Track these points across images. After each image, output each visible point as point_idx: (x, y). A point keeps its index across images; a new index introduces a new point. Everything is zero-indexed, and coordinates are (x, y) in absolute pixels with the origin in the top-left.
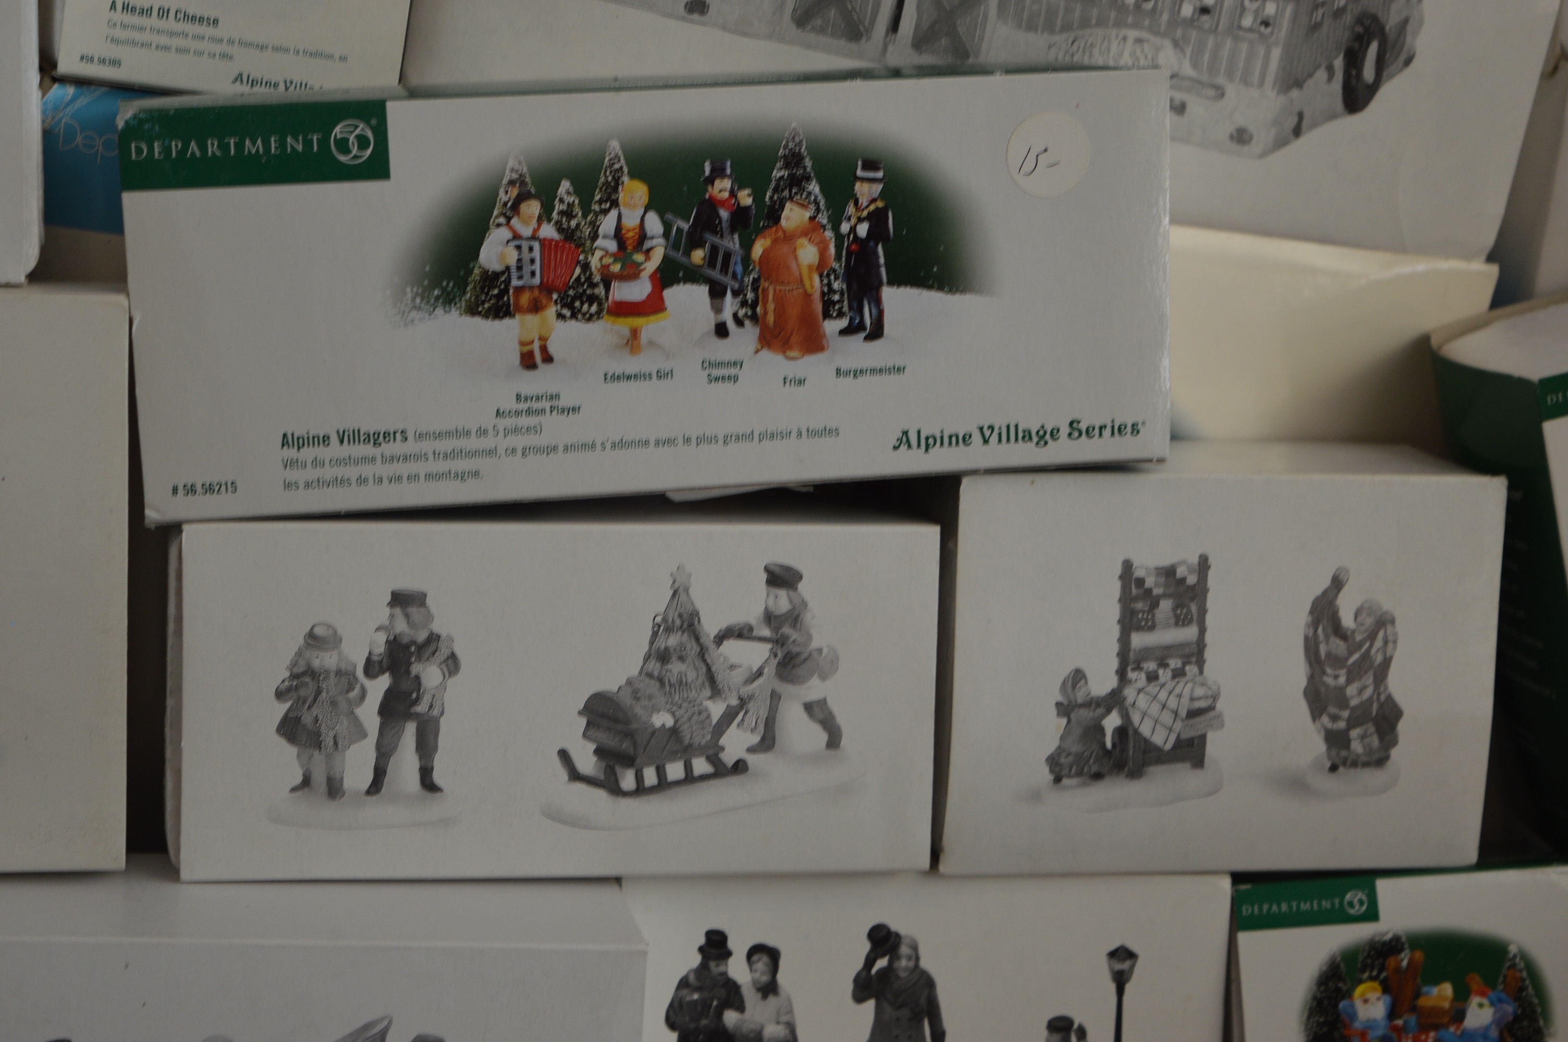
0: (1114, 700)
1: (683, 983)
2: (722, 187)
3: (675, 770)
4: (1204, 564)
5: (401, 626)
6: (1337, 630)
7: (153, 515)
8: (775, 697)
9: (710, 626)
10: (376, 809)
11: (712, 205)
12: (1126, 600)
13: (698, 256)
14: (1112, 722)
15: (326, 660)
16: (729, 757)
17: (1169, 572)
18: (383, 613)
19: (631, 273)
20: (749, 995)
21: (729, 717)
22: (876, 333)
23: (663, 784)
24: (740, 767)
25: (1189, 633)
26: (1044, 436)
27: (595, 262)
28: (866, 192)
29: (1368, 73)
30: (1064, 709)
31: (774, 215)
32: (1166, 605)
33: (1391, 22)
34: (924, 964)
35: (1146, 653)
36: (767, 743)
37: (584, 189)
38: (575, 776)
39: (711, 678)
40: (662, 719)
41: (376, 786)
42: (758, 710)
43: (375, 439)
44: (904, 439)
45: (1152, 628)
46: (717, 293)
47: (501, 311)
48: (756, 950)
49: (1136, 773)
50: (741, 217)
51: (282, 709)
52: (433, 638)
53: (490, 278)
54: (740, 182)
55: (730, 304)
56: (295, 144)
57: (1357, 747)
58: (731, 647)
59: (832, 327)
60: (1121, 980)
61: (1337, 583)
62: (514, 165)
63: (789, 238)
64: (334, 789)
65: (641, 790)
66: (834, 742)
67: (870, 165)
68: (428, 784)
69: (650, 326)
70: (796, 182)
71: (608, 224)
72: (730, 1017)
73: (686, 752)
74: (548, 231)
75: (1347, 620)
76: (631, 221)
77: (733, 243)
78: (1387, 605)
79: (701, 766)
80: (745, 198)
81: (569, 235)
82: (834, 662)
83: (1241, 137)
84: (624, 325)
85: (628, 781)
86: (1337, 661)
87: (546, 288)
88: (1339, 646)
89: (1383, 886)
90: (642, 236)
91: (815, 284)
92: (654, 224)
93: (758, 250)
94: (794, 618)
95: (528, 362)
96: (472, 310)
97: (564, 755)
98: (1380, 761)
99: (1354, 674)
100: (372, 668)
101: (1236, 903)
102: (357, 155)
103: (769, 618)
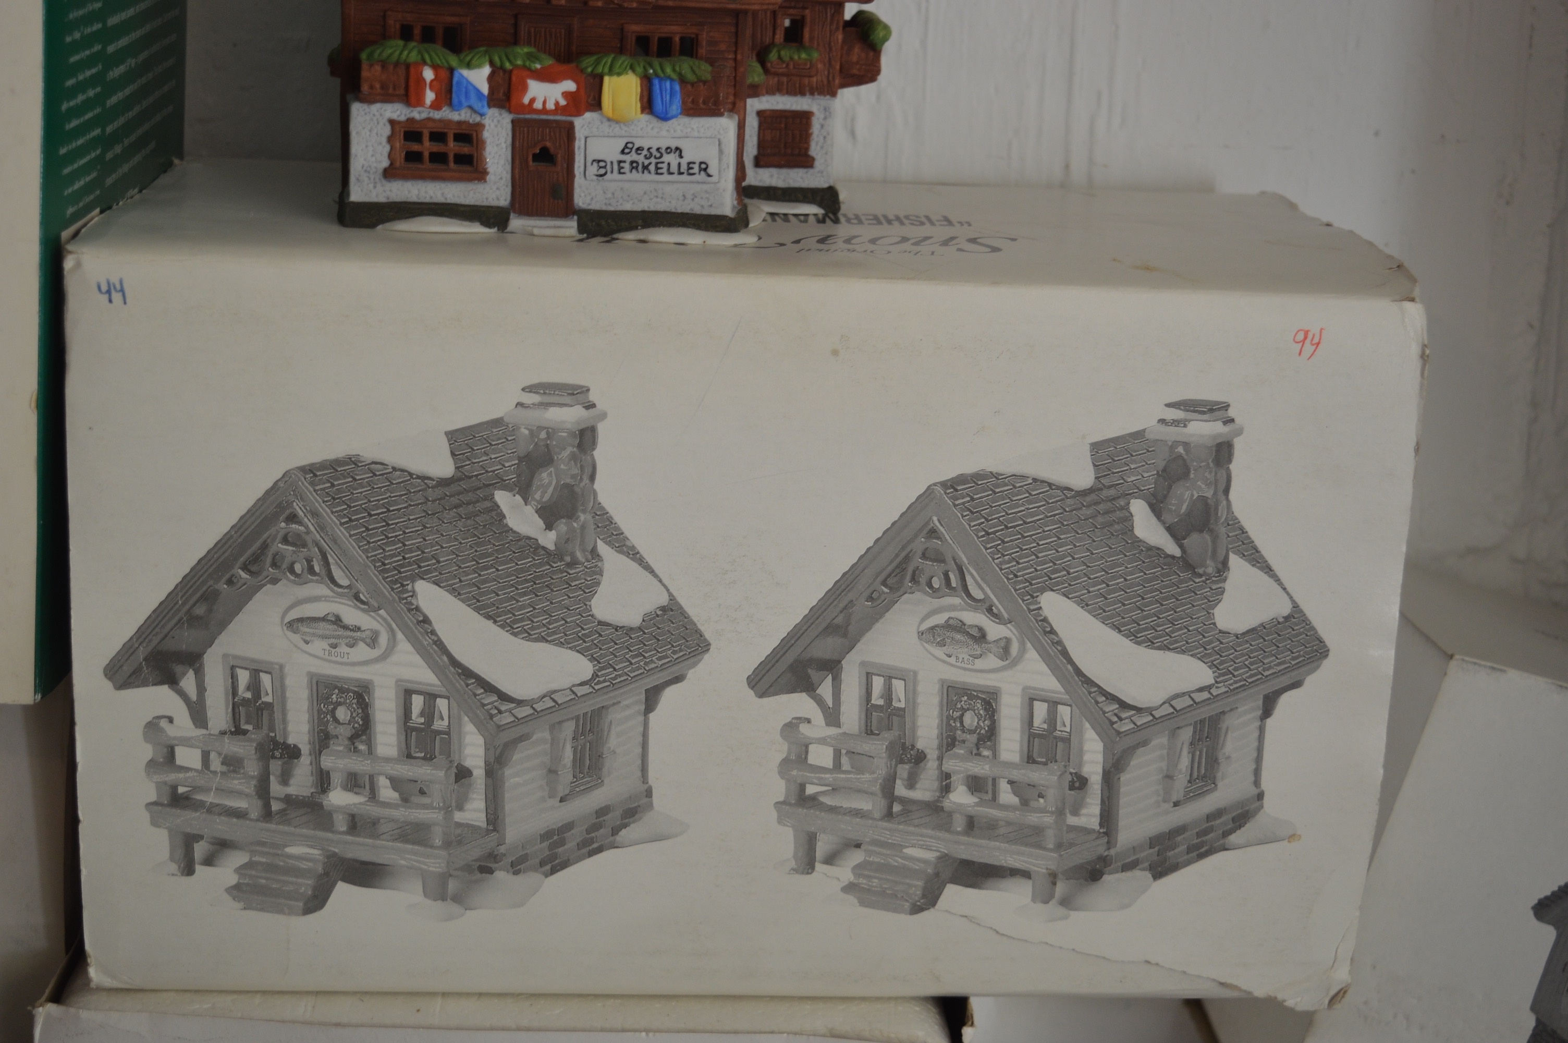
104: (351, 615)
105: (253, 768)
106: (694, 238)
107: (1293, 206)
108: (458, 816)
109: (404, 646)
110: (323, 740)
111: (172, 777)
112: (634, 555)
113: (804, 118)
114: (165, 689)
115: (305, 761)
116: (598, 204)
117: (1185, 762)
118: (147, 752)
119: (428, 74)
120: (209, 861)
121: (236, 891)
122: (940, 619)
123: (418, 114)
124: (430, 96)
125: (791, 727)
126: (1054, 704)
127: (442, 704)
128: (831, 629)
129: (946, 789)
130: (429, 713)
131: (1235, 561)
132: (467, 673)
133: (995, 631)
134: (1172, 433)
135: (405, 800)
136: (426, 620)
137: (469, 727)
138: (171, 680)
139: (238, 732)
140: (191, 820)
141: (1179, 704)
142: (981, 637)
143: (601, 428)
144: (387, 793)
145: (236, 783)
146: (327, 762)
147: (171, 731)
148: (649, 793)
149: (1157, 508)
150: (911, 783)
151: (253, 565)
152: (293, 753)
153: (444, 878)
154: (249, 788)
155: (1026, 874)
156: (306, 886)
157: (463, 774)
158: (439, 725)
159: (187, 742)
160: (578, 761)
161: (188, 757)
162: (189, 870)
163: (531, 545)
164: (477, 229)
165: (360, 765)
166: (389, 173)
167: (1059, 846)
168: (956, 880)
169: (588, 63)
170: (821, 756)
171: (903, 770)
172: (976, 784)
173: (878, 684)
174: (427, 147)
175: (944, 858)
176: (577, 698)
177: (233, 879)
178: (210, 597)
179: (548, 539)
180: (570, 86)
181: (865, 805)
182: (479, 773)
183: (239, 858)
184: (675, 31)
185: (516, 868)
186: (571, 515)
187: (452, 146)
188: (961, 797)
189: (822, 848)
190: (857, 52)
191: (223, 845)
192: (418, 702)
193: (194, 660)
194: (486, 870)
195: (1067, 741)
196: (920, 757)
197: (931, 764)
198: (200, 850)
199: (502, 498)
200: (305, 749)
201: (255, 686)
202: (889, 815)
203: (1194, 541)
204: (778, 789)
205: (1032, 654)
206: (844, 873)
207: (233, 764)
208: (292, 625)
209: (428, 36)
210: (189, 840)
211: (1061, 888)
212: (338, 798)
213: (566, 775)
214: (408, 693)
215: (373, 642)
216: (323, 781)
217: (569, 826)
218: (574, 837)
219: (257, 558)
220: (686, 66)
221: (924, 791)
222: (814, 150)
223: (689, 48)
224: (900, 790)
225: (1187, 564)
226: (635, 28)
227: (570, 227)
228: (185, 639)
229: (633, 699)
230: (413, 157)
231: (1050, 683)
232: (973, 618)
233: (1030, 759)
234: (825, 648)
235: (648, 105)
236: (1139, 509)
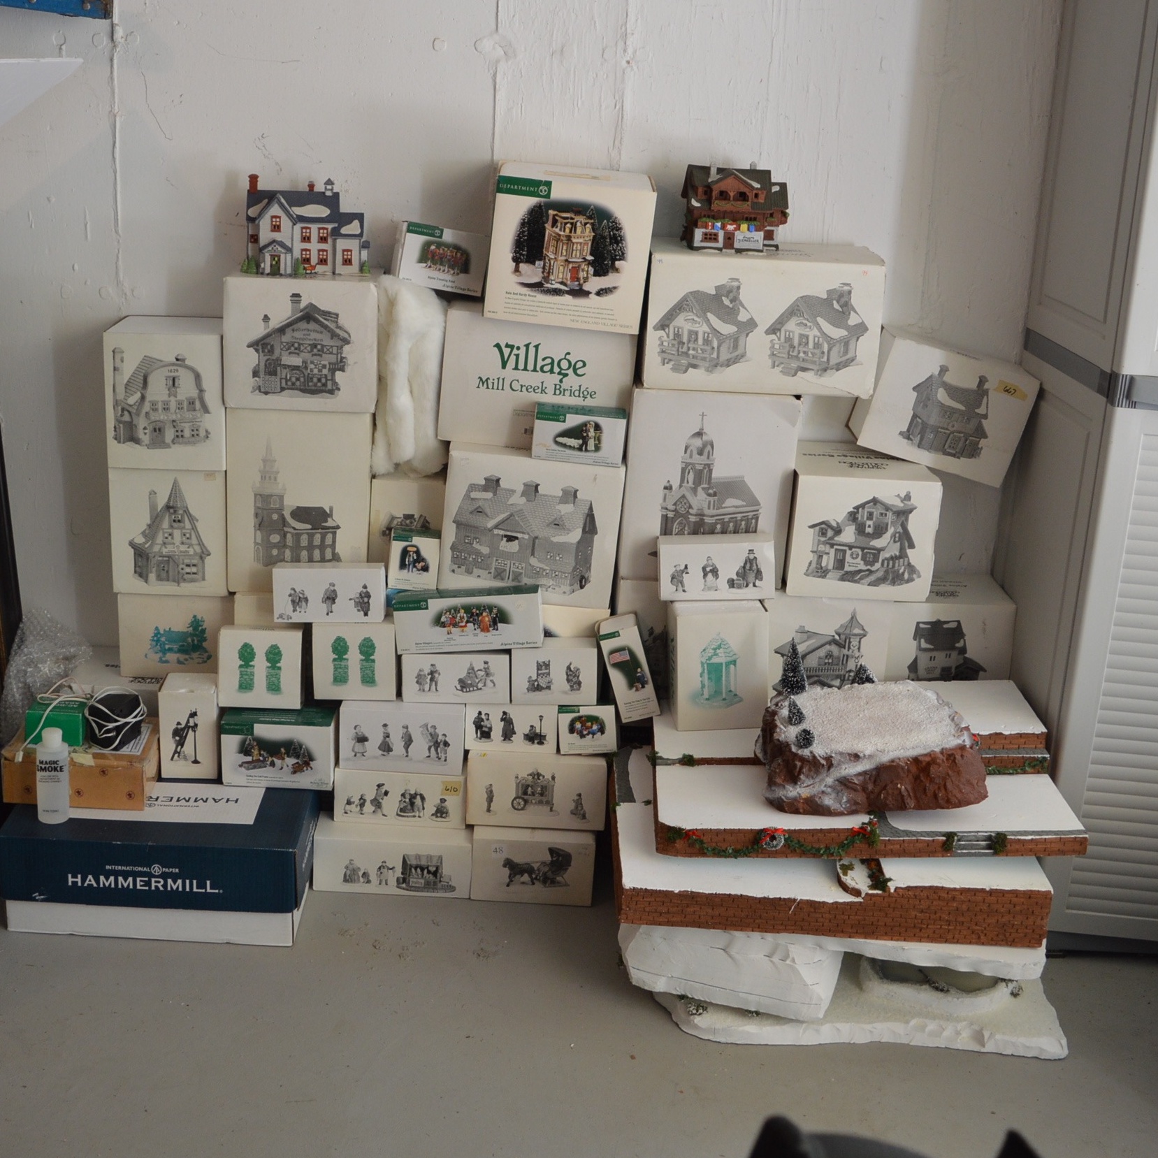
0: (536, 680)
1: (475, 718)
2: (474, 610)
3: (471, 689)
4: (549, 661)
5: (432, 669)
6: (571, 671)
7: (399, 653)
8: (486, 679)
9: (476, 669)
10: (429, 693)
11: (473, 613)
12: (537, 666)
13: (471, 619)
14: (536, 683)
15: (422, 673)
16: (479, 687)
17: (544, 662)
18: (430, 667)
19: (462, 622)
20: (485, 720)
21: (479, 682)
22: (497, 630)
23: (470, 691)
24: (481, 689)
25: (547, 671)
26: (523, 644)
27: (457, 620)
28: (495, 611)
29: (583, 583)
30: (529, 681)
31: (482, 614)
32: (543, 667)
33: (586, 576)
34: (511, 717)
35: (541, 674)
36: (485, 685)
37: (455, 610)
38: (457, 689)
39: (476, 676)
40: (469, 682)
41: (429, 690)
42: (483, 681)
43: (428, 644)
44: (502, 644)
45: (541, 670)
46: (474, 624)
47: (444, 627)
48: (486, 714)
49: (540, 691)
50: (477, 614)
51: (416, 680)
52: (437, 671)
53: (443, 623)
54: (477, 609)
55: (476, 626)
56: (416, 605)
57: (575, 687)
58: (479, 672)
59: (491, 629)
60: (541, 720)
61: (570, 664)
62: (445, 608)
63: (484, 617)
64: (424, 690)
65: (467, 692)
66: (494, 685)
67: (495, 607)
68: (437, 690)
69: (465, 629)
70: (485, 610)
71: (459, 615)
72: (482, 723)
73: (473, 686)
74: (450, 616)
75: (572, 669)
76: (462, 615)
77: (476, 618)
78: (579, 667)
79: (475, 688)
80: (478, 612)
81: (453, 617)
82: (494, 674)
83: (564, 593)
84: (462, 629)
85: (465, 690)
86: (571, 675)
87: (450, 624)
88: (571, 673)
89: (581, 708)
90: (463, 617)
91: (488, 623)
92: (465, 615)
93: (480, 618)
94: (488, 668)
95: (448, 634)
96: (440, 627)
97: (456, 687)
98: (579, 690)
99: (574, 677)
100: (428, 674)
101: (559, 709)
102: (424, 607)
103: (484, 668)
104: (696, 319)
105: (677, 346)
106: (756, 253)
107: (868, 249)
108: (712, 356)
109: (705, 324)
110: (689, 341)
111: (662, 347)
112: (746, 309)
113: (773, 231)
114: (662, 331)
115: (686, 345)
116: (738, 247)
117: (842, 349)
118: (659, 342)
119: (710, 224)
120: (667, 363)
121: (672, 369)
122: (799, 322)
123: (707, 231)
124: (710, 228)
125: (772, 341)
126: (819, 338)
127: (710, 335)
128: (780, 323)
129: (799, 353)
130: (708, 337)
131: (851, 312)
132: (715, 330)
133: (809, 324)
134: (841, 289)
135: (703, 352)
136: (709, 320)
137: (715, 340)
138: (664, 330)
139: (674, 339)
140: (665, 355)
141: (842, 338)
142: (806, 325)
143: (741, 286)
144: (700, 351)
145: (673, 349)
146: (690, 345)
147: (663, 339)
148: (746, 353)
149: (838, 302)
150: (793, 352)
151: (680, 309)
152: (684, 343)
153: (709, 367)
154: (676, 349)
155: (813, 370)
156: (684, 368)
157: (713, 348)
158: (710, 339)
159: (666, 341)
160: (734, 346)
161: (666, 344)
162: (664, 365)
163: (728, 307)
164: (717, 251)
165: (695, 346)
166: (702, 241)
167: (819, 365)
168: (800, 370)
169: (738, 222)
170: (777, 346)
171: (791, 350)
172: (804, 352)
173: (788, 333)
174: (708, 236)
175: (798, 366)
176: (734, 335)
177: (671, 367)
178: (672, 315)
179: (731, 306)
180: (735, 226)
181: (784, 356)
182: (716, 348)
183: (672, 363)
184: (753, 216)
185: (721, 366)
186: (735, 301)
187: (713, 237)
188: (802, 355)
189: (776, 364)
190: (783, 219)
191: (670, 360)
192: (706, 335)
193: (668, 326)
194: (716, 366)
195: (821, 345)
196: (795, 347)
197: (796, 349)
198: (666, 361)
199: (723, 298)
200: (686, 343)
201: (678, 331)
202: (788, 358)
203: (845, 308)
204: (769, 353)
205: (815, 328)
206: (780, 369)
207: (673, 345)
208: (686, 320)
209: (709, 217)
210: (665, 359)
211: (819, 373)
212: (691, 352)
213: (731, 349)
214: (705, 333)
215: (699, 324)
216: (689, 349)
217: (731, 359)
218: (733, 360)
219: (681, 308)
220: (755, 223)
221: (795, 354)
222: (774, 237)
223: (755, 219)
224: (791, 353)
225: (843, 313)
226: (746, 216)
227: (733, 251)
228: (667, 322)
229: (744, 335)
230: (706, 238)
231: (818, 334)
232: (805, 322)
233: (814, 348)
234: (778, 327)
235: (749, 230)
236: (835, 302)
